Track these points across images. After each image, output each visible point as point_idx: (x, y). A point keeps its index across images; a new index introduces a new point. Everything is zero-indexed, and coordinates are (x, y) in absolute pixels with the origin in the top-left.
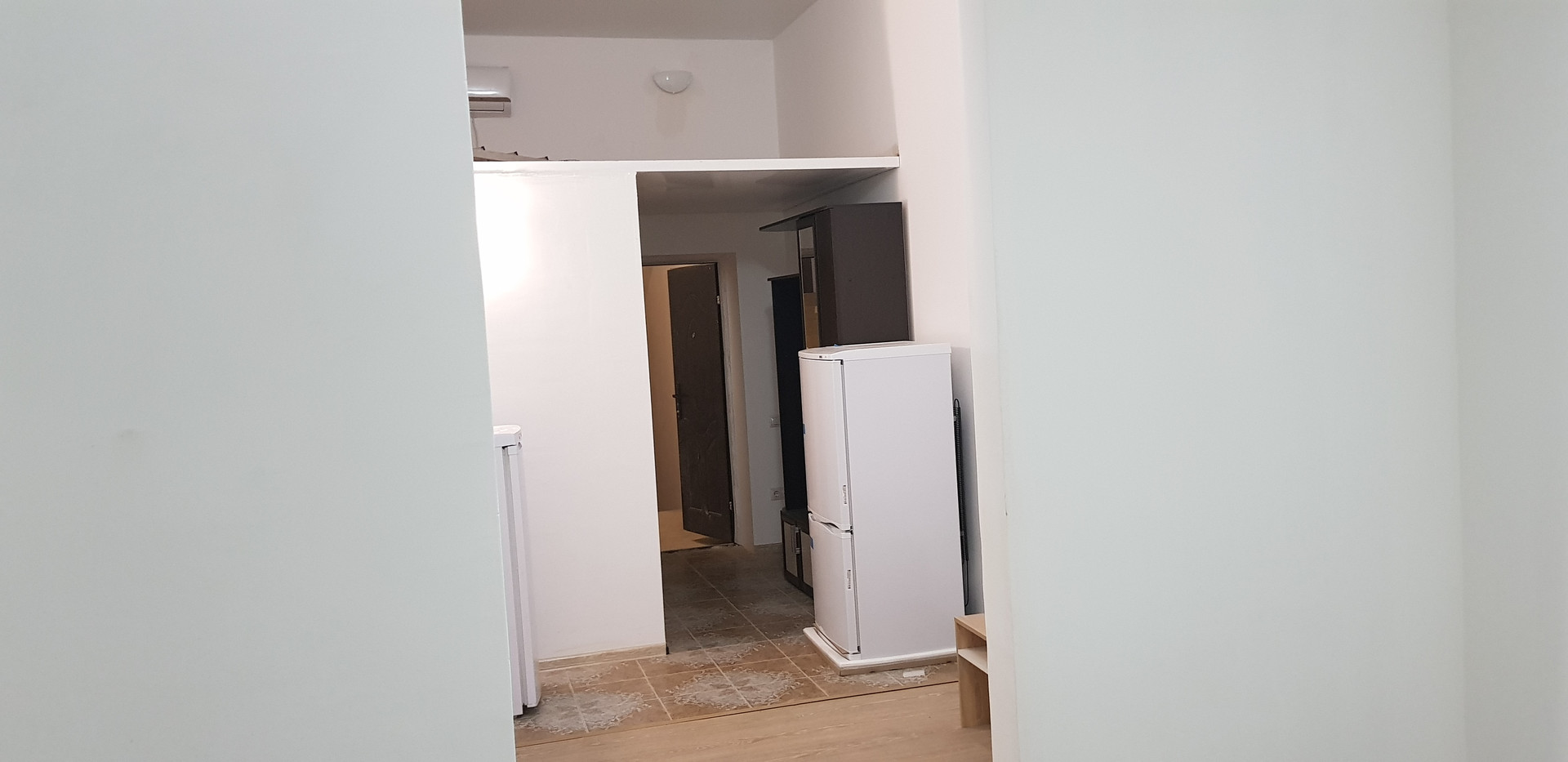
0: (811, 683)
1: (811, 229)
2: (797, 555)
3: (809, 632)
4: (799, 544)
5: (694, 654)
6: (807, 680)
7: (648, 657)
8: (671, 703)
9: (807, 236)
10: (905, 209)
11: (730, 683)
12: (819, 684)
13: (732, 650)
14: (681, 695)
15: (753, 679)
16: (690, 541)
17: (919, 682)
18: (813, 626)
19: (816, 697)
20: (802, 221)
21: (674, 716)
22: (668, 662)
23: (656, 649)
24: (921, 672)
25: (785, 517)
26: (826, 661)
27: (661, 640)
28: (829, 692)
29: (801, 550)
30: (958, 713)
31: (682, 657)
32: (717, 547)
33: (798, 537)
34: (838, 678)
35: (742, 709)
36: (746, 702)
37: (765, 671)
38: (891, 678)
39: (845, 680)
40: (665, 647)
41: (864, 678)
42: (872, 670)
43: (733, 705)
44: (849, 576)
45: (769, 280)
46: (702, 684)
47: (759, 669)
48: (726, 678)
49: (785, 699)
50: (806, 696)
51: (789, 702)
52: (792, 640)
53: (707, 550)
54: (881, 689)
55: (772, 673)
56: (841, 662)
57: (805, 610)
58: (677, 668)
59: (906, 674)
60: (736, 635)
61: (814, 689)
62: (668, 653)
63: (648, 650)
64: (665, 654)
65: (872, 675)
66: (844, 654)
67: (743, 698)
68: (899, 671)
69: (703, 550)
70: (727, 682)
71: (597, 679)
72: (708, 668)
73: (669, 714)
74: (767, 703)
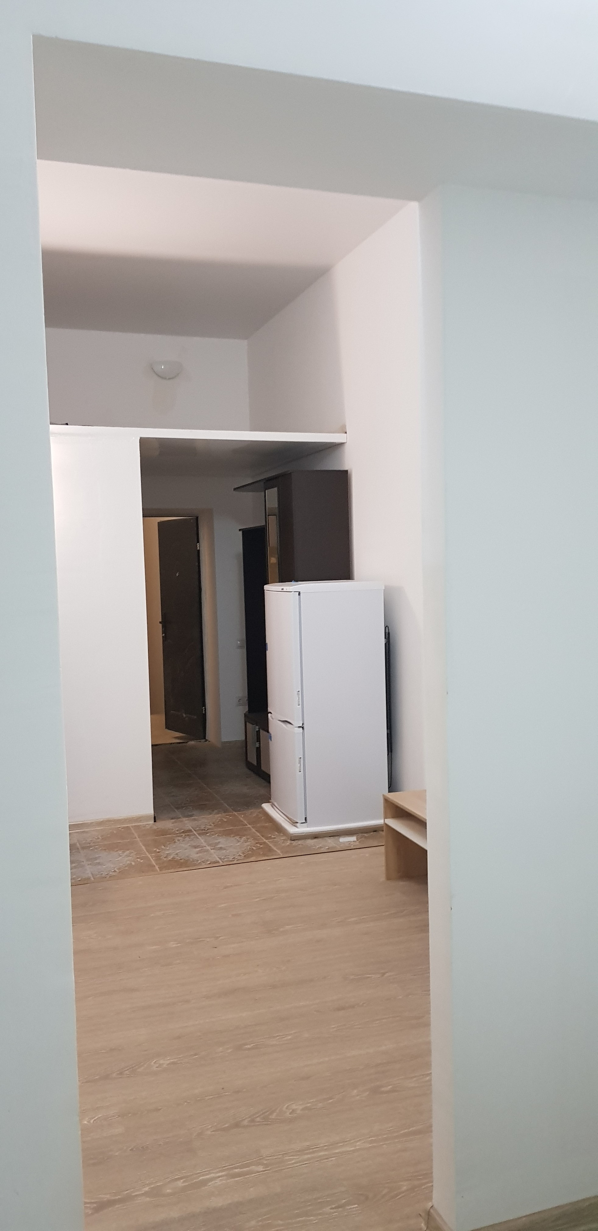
0: (268, 845)
1: (276, 489)
2: (257, 748)
3: (266, 806)
4: (258, 740)
5: (175, 822)
6: (265, 843)
7: (139, 824)
8: (158, 858)
9: (272, 494)
10: (351, 475)
11: (204, 844)
12: (275, 846)
13: (205, 820)
14: (167, 853)
15: (223, 841)
16: (171, 737)
17: (352, 846)
18: (269, 802)
19: (272, 855)
20: (268, 483)
21: (161, 869)
22: (155, 827)
23: (146, 818)
24: (353, 838)
25: (248, 718)
26: (279, 829)
27: (151, 811)
28: (282, 852)
29: (260, 744)
30: (384, 868)
31: (166, 824)
32: (192, 743)
33: (258, 733)
34: (289, 842)
35: (214, 864)
36: (218, 859)
37: (232, 836)
38: (330, 842)
39: (294, 843)
40: (153, 816)
41: (310, 842)
42: (316, 836)
43: (207, 860)
44: (300, 763)
45: (240, 530)
46: (183, 845)
47: (227, 833)
48: (202, 840)
49: (248, 857)
50: (264, 855)
51: (252, 859)
52: (253, 813)
53: (184, 744)
54: (323, 850)
55: (237, 838)
56: (292, 830)
57: (262, 791)
58: (163, 832)
59: (343, 840)
60: (209, 809)
61: (270, 850)
62: (155, 821)
63: (139, 819)
64: (152, 822)
65: (315, 840)
66: (294, 823)
67: (215, 856)
68: (337, 837)
69: (181, 745)
70: (202, 843)
71: (98, 840)
72: (187, 832)
73: (157, 867)
74: (234, 860)
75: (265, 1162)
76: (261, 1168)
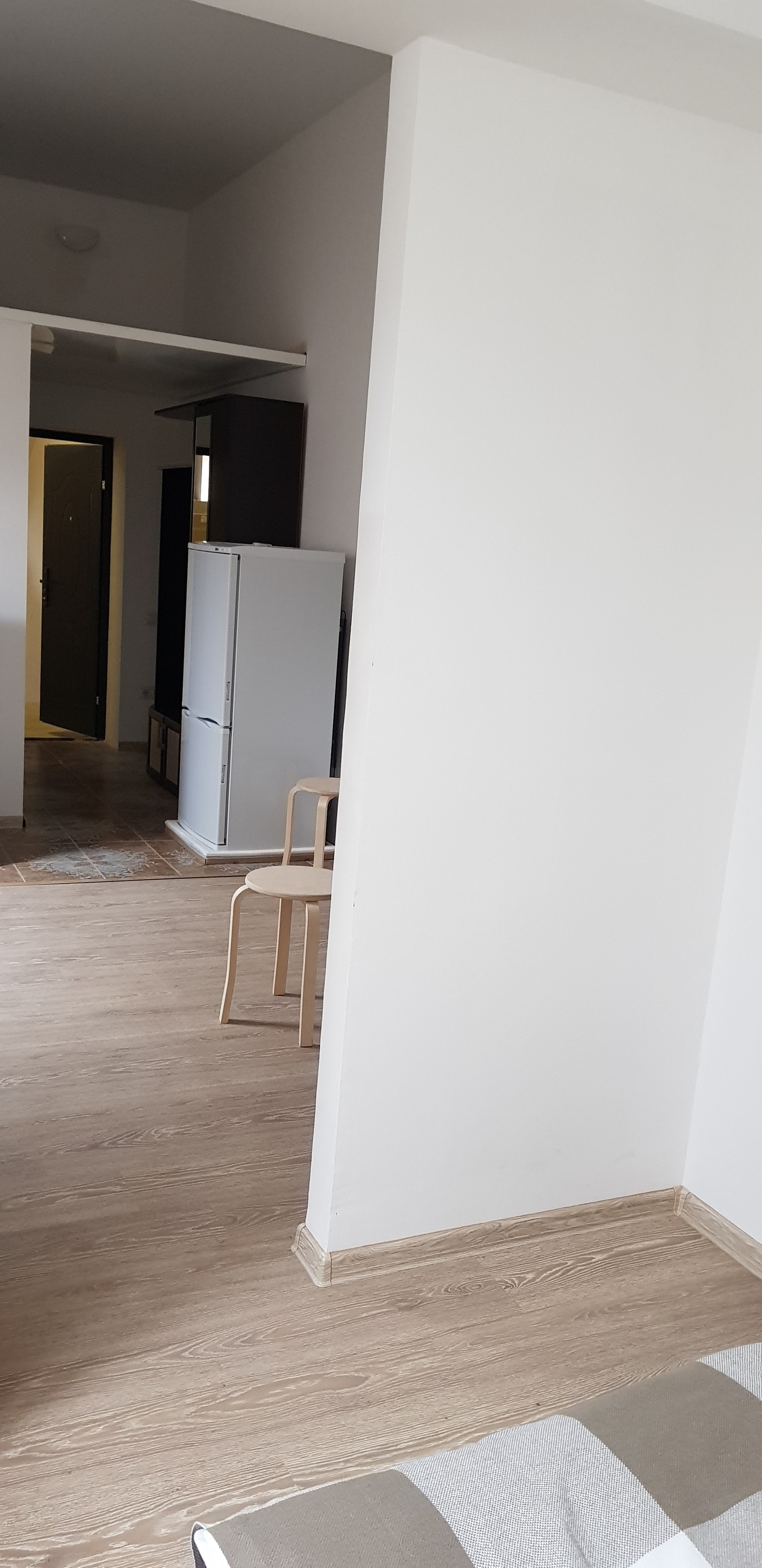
0: (165, 863)
1: (209, 417)
2: (163, 750)
3: (172, 825)
4: (166, 742)
5: (51, 829)
6: (161, 861)
7: (3, 827)
8: (26, 868)
10: (307, 410)
11: (86, 857)
12: (174, 865)
14: (36, 863)
15: (109, 855)
16: (50, 732)
18: (176, 818)
19: (169, 875)
20: (201, 408)
21: (27, 879)
22: (24, 832)
23: (14, 819)
25: (153, 713)
27: (19, 812)
28: (182, 873)
29: (167, 747)
31: (39, 830)
32: (80, 741)
33: (166, 732)
34: (192, 861)
35: (96, 879)
36: (101, 874)
37: (121, 849)
40: (22, 820)
41: (229, 864)
44: (223, 771)
45: (160, 470)
47: (116, 847)
48: (82, 852)
49: (140, 874)
50: (159, 874)
51: (144, 877)
53: (69, 741)
55: (128, 852)
56: (202, 851)
58: (33, 840)
61: (168, 869)
62: (24, 825)
63: (4, 821)
64: (21, 826)
66: (211, 844)
67: (98, 870)
69: (65, 741)
70: (83, 856)
72: (65, 843)
73: (23, 878)
74: (120, 876)
75: (124, 1183)
76: (118, 1189)
